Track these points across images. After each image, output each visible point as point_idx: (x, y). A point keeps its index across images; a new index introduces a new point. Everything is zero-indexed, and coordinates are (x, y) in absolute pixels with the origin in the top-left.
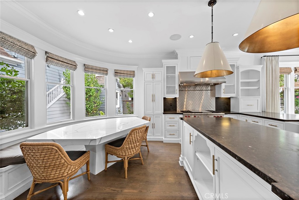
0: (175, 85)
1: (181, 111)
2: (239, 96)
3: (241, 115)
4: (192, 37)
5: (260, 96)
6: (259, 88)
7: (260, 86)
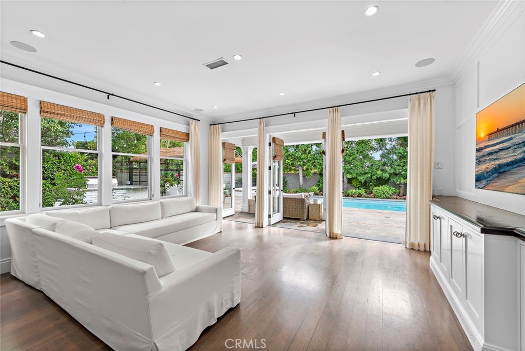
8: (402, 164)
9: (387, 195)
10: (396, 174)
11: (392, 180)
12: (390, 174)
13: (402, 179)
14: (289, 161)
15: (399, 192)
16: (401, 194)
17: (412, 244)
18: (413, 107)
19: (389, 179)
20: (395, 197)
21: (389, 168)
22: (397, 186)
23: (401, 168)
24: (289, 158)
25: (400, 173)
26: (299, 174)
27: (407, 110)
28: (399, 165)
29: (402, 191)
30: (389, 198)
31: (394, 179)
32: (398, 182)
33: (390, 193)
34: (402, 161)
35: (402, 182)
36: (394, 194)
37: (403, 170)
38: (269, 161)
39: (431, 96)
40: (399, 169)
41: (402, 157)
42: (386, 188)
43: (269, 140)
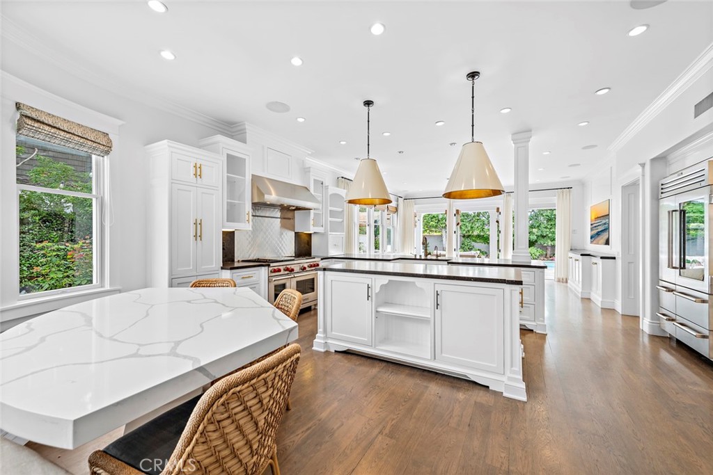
0: (244, 201)
1: (242, 261)
2: (327, 232)
4: (301, 120)
5: (344, 232)
6: (343, 221)
7: (343, 218)
8: (549, 227)
9: (535, 257)
10: (543, 237)
11: (539, 242)
12: (538, 236)
13: (549, 241)
14: (434, 223)
15: (546, 254)
16: (548, 256)
17: (559, 279)
18: (559, 196)
19: (536, 241)
20: (542, 258)
21: (536, 230)
22: (544, 248)
23: (548, 230)
24: (434, 219)
25: (547, 235)
26: (442, 236)
27: (556, 197)
28: (546, 228)
29: (549, 252)
30: (536, 259)
31: (541, 241)
32: (545, 244)
33: (538, 254)
34: (549, 223)
35: (549, 244)
36: (541, 255)
37: (550, 232)
38: (454, 228)
39: (569, 191)
40: (546, 232)
41: (549, 220)
42: (533, 250)
43: (455, 212)
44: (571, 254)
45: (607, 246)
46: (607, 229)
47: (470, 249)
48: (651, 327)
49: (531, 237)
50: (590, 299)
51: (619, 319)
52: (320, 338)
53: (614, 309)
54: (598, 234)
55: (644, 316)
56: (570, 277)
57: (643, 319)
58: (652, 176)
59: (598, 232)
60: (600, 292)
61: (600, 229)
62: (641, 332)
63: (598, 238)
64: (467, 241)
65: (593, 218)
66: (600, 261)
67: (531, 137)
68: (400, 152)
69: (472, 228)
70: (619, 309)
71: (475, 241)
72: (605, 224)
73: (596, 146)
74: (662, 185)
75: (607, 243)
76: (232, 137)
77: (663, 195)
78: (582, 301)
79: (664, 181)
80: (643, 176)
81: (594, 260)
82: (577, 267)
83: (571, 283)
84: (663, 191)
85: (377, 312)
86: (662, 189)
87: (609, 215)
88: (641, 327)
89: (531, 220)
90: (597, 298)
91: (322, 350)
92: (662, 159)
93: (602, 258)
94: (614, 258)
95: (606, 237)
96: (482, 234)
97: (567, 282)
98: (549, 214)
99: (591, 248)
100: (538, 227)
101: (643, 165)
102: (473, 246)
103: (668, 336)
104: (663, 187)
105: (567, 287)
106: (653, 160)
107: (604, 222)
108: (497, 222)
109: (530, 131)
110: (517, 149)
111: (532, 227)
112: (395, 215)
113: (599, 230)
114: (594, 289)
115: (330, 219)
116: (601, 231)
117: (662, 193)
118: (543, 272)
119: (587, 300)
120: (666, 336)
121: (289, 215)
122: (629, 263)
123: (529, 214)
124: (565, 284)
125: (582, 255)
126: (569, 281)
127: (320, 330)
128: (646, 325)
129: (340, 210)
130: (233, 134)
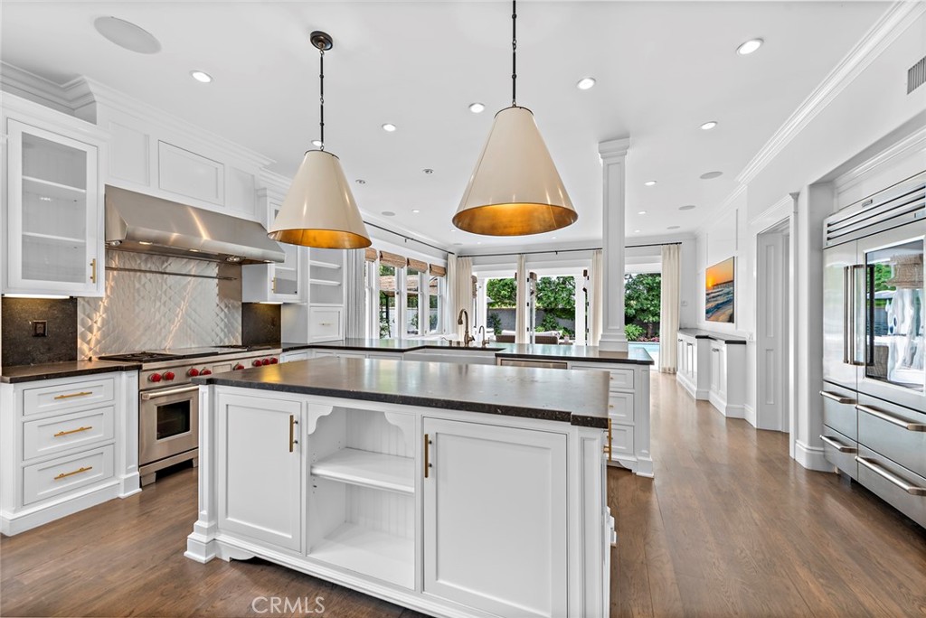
0: (84, 238)
1: (100, 358)
2: (307, 302)
3: (314, 350)
4: (201, 77)
5: (342, 303)
6: (340, 285)
7: (341, 280)
8: (650, 298)
9: (633, 337)
10: (643, 310)
11: (638, 318)
12: (637, 310)
13: (650, 316)
14: (506, 293)
15: (647, 334)
16: (649, 336)
17: (665, 369)
18: (665, 254)
19: (635, 316)
20: (642, 339)
21: (635, 302)
22: (645, 326)
23: (649, 302)
25: (648, 308)
26: (515, 310)
27: (661, 257)
28: (647, 299)
29: (650, 332)
30: (634, 340)
31: (641, 317)
32: (646, 321)
33: (637, 333)
34: (651, 293)
35: (651, 319)
36: (641, 335)
37: (652, 305)
38: (527, 298)
39: (678, 248)
40: (647, 305)
41: (650, 289)
42: (632, 328)
43: (527, 276)
44: (680, 336)
45: (731, 324)
46: (730, 302)
47: (554, 328)
48: (811, 457)
49: (629, 311)
50: (708, 401)
51: (754, 435)
52: (201, 530)
53: (744, 420)
54: (718, 307)
55: (797, 437)
56: (680, 368)
57: (795, 442)
58: (811, 212)
59: (718, 305)
60: (724, 392)
61: (721, 300)
62: (792, 462)
63: (719, 313)
64: (549, 317)
65: (710, 285)
66: (724, 347)
67: (628, 147)
68: (427, 171)
69: (555, 299)
70: (753, 420)
71: (560, 317)
72: (728, 293)
73: (720, 173)
74: (829, 225)
75: (731, 319)
76: (71, 111)
77: (831, 243)
78: (697, 405)
79: (831, 220)
80: (796, 213)
81: (714, 344)
82: (690, 354)
83: (681, 375)
84: (830, 235)
85: (312, 474)
86: (829, 232)
87: (733, 281)
88: (792, 454)
89: (629, 289)
90: (720, 403)
91: (202, 559)
92: (826, 185)
93: (727, 342)
94: (744, 343)
95: (730, 312)
96: (568, 307)
97: (675, 374)
98: (650, 282)
99: (708, 326)
100: (638, 298)
101: (796, 196)
102: (558, 324)
103: (836, 472)
104: (830, 228)
105: (675, 381)
106: (813, 186)
107: (726, 290)
108: (585, 290)
109: (626, 136)
110: (607, 167)
111: (629, 298)
112: (444, 279)
113: (719, 302)
114: (714, 386)
115: (311, 281)
116: (722, 303)
117: (829, 239)
118: (648, 371)
119: (704, 403)
120: (832, 471)
121: (231, 272)
122: (767, 350)
123: (626, 282)
124: (672, 377)
125: (697, 337)
126: (678, 373)
127: (203, 512)
128: (801, 451)
129: (336, 266)
130: (73, 105)
